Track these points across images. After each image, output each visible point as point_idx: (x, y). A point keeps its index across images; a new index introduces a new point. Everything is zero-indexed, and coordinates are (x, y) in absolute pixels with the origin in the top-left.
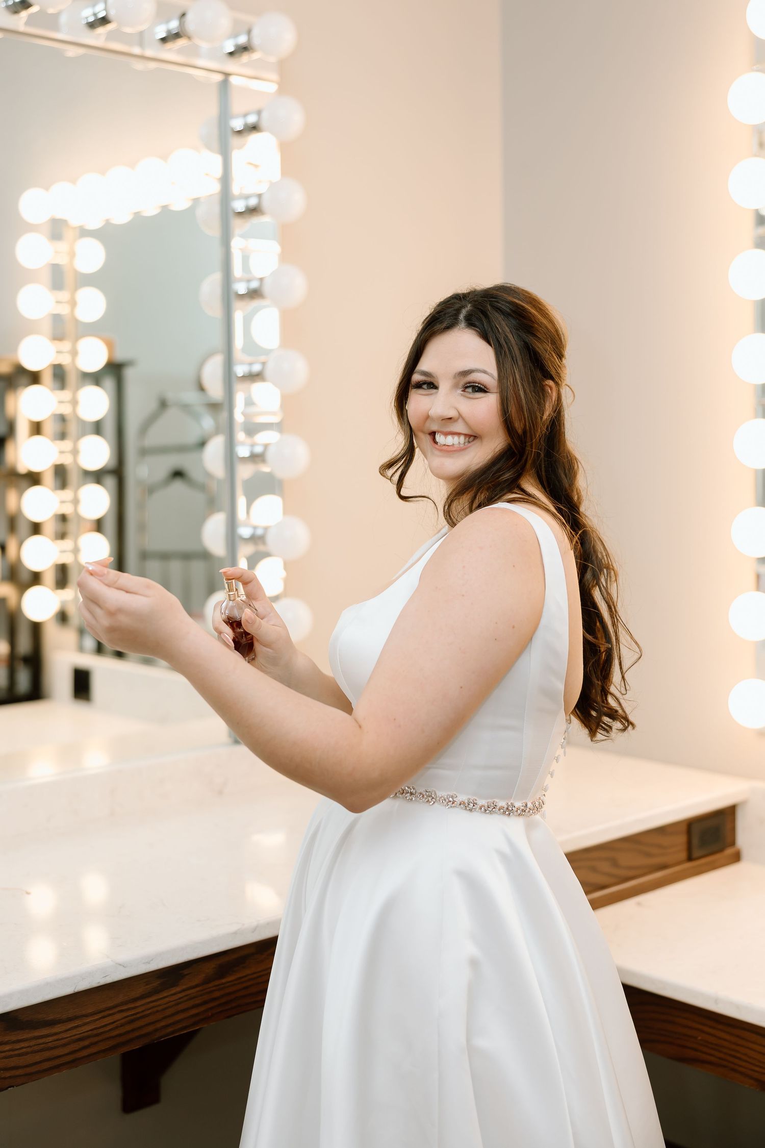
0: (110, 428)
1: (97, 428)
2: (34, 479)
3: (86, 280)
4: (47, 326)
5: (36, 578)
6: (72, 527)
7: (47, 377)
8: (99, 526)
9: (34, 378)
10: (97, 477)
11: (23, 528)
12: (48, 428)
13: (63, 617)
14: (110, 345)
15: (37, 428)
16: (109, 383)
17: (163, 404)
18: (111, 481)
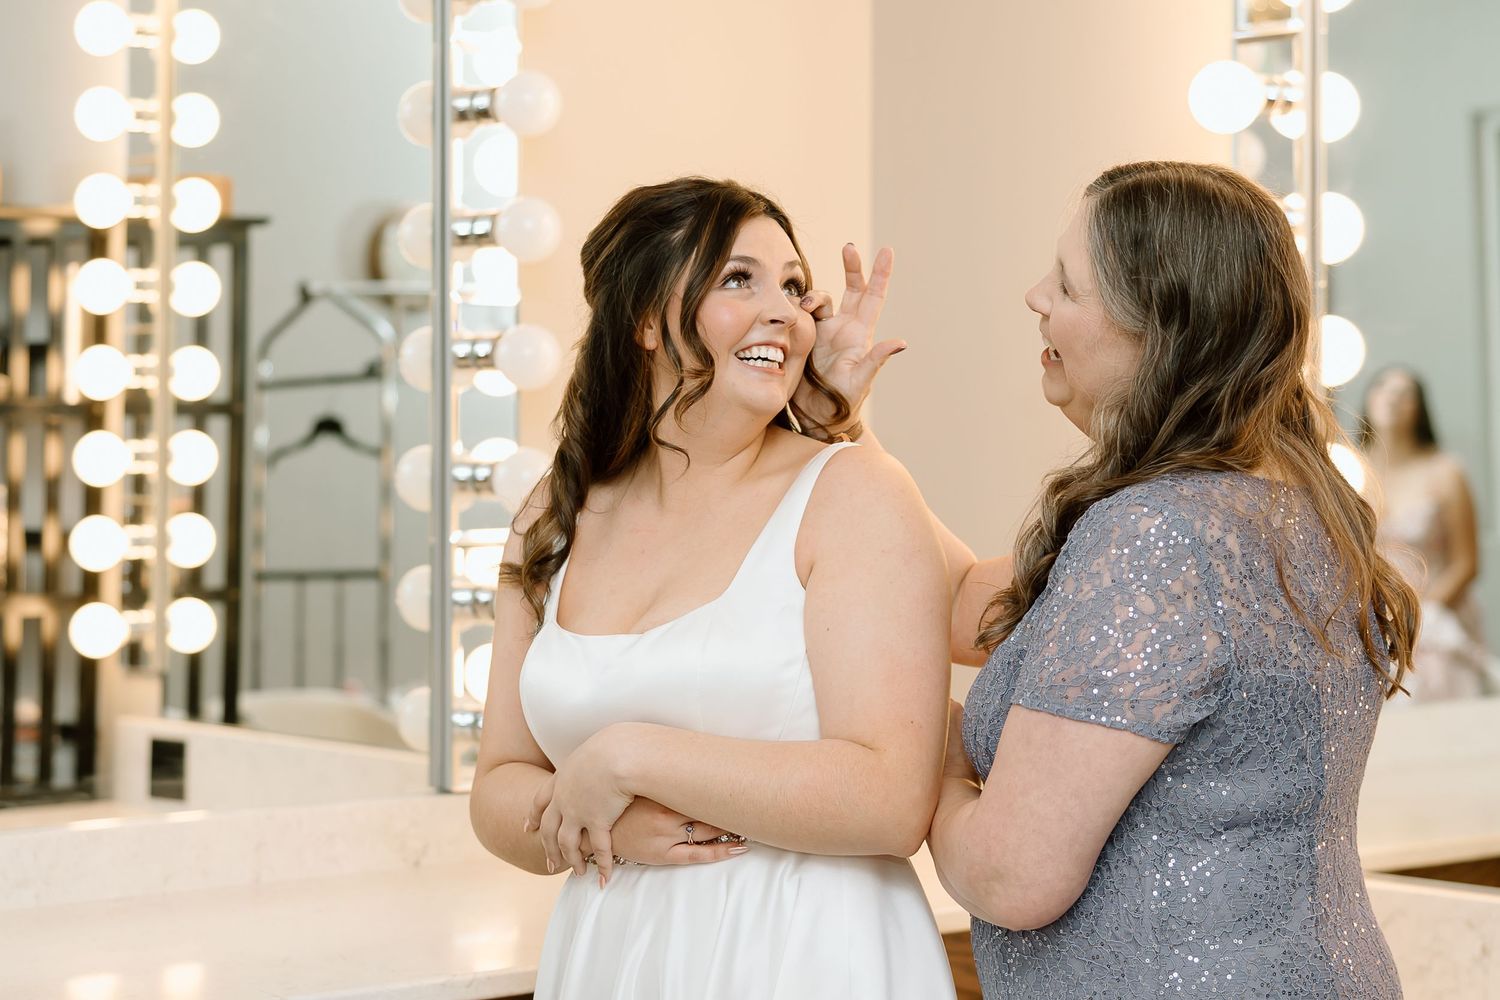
0: (220, 331)
1: (200, 331)
2: (90, 416)
3: (190, 79)
4: (120, 155)
5: (91, 586)
6: (153, 500)
7: (117, 243)
8: (198, 500)
9: (96, 244)
10: (196, 414)
11: (71, 500)
12: (117, 330)
13: (133, 654)
14: (226, 190)
15: (98, 331)
16: (222, 254)
17: (306, 297)
18: (219, 424)
